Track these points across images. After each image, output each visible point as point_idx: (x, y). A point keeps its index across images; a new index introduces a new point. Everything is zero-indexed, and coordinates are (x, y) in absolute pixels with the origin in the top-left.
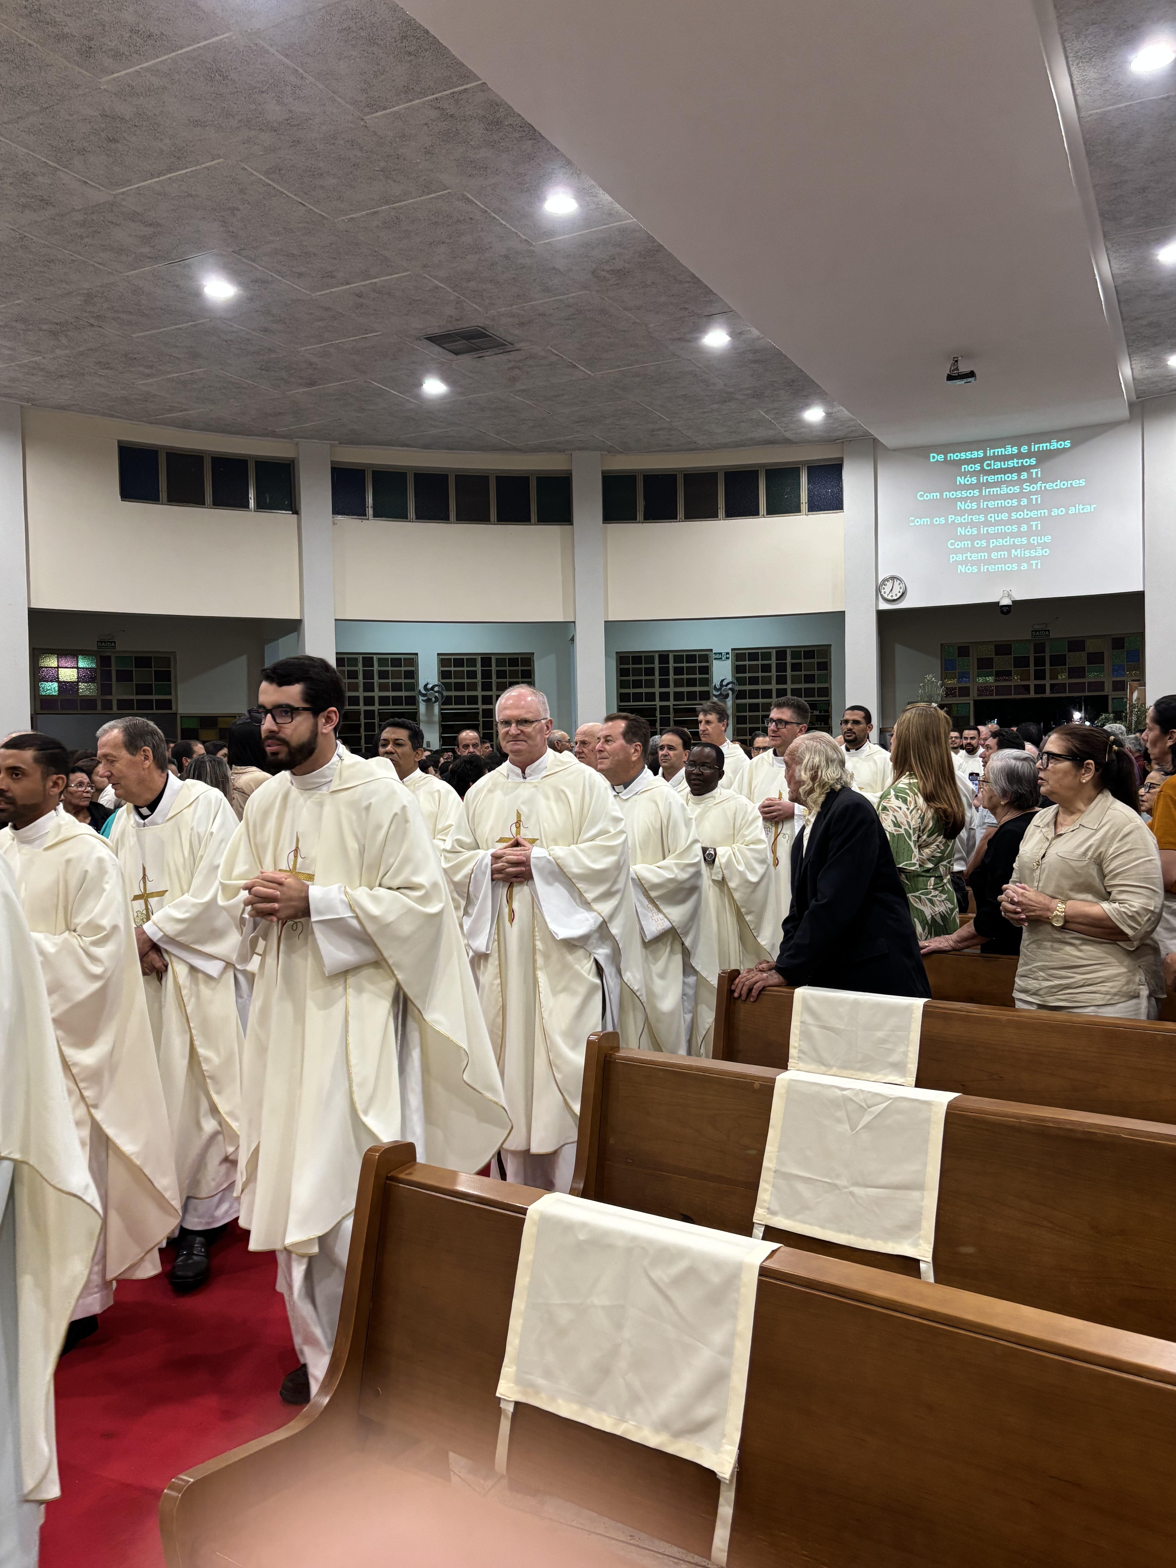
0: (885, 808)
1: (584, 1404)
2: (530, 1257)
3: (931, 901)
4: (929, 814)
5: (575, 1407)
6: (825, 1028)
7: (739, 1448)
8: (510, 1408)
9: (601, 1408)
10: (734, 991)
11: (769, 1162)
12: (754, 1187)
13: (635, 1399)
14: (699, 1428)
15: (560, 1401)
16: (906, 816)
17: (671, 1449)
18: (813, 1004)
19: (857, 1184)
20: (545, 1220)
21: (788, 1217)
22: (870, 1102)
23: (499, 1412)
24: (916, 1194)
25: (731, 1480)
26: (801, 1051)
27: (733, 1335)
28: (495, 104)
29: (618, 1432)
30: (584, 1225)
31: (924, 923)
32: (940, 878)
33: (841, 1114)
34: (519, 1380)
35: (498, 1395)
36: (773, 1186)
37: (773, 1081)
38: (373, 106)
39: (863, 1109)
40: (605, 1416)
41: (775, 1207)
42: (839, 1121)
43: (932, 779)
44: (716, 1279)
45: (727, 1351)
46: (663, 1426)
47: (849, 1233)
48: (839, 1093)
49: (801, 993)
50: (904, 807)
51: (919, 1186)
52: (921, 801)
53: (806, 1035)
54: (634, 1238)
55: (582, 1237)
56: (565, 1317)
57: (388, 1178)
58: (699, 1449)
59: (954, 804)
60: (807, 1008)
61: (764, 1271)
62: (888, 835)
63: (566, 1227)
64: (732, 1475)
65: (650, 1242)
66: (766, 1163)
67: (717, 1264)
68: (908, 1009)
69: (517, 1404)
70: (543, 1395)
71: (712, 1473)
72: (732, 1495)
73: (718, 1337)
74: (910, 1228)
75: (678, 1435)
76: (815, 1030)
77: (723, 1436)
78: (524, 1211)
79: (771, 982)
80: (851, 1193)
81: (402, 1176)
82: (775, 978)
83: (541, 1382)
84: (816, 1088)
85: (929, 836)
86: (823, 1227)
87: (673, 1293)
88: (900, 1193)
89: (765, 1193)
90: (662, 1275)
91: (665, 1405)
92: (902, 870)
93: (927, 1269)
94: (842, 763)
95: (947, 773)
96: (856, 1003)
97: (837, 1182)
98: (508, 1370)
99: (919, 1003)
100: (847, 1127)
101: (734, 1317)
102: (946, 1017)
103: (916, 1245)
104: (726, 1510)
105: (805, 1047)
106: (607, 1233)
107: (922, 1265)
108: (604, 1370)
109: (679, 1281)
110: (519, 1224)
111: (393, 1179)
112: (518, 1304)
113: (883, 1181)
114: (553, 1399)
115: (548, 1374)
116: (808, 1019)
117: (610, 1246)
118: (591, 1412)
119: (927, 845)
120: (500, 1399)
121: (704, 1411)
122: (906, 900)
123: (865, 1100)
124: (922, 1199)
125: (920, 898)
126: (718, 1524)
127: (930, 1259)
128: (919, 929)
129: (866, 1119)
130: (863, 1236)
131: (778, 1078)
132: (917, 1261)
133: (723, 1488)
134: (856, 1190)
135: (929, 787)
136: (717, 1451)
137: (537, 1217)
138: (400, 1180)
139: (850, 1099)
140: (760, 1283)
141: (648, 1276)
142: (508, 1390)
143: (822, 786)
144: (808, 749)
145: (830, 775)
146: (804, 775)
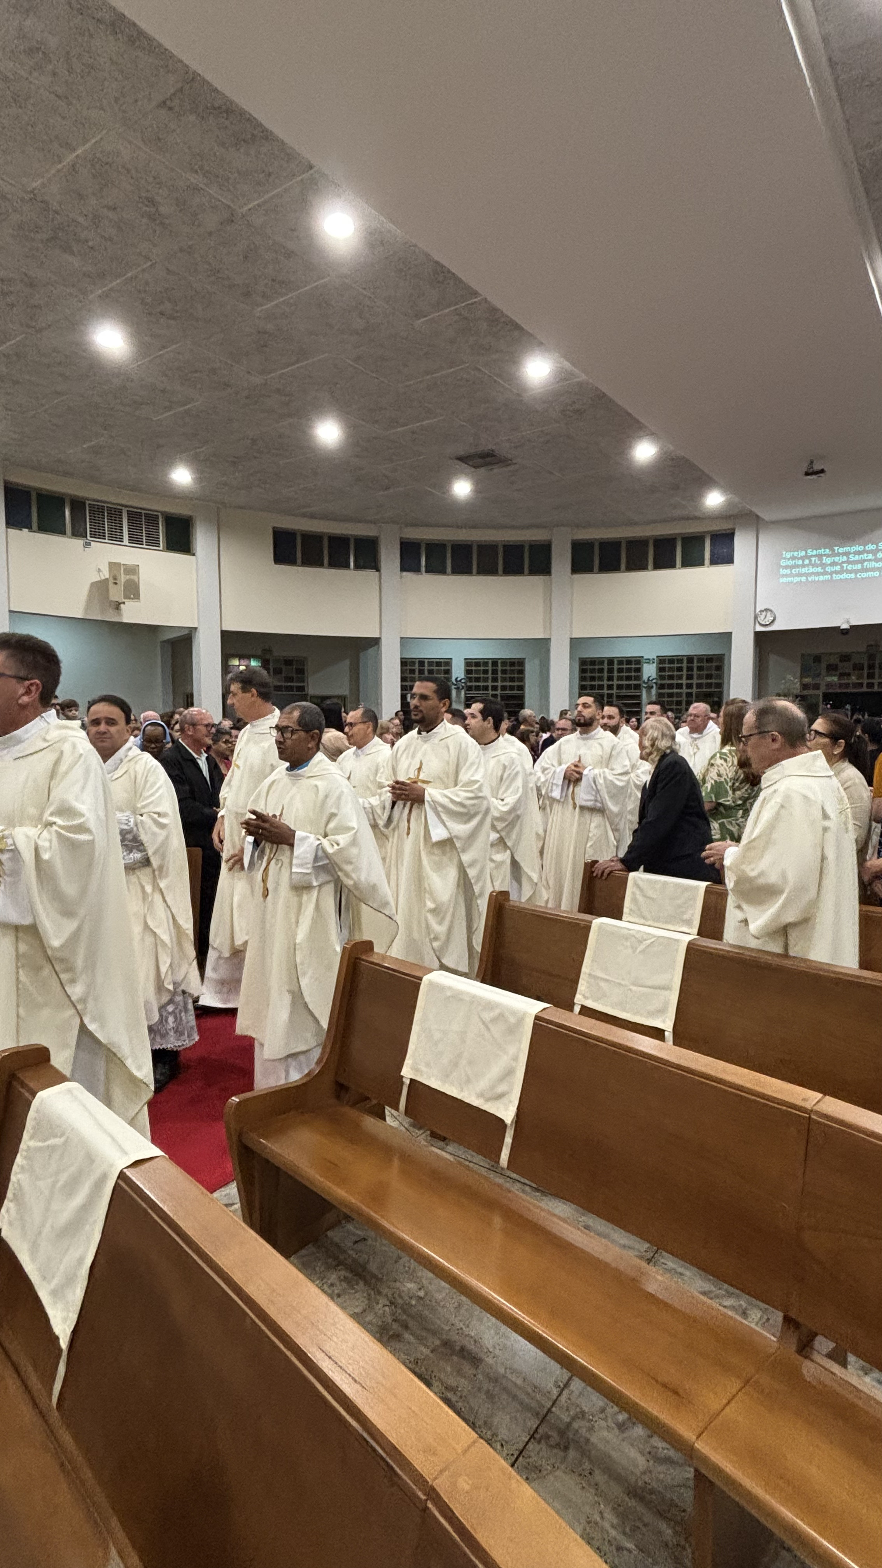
0: (712, 765)
1: (444, 1082)
2: (423, 1002)
5: (439, 1083)
6: (646, 896)
7: (518, 1109)
8: (407, 1082)
9: (452, 1084)
10: (593, 872)
11: (585, 969)
12: (576, 982)
13: (468, 1081)
14: (499, 1097)
15: (433, 1079)
16: (726, 770)
17: (485, 1107)
18: (640, 883)
19: (634, 985)
20: (431, 984)
21: (594, 1001)
22: (645, 937)
23: (402, 1083)
24: (666, 993)
25: (511, 1125)
26: (631, 910)
27: (519, 1049)
28: (494, 310)
29: (459, 1097)
30: (450, 988)
33: (627, 944)
34: (414, 1068)
35: (402, 1074)
36: (588, 982)
37: (591, 922)
38: (418, 316)
39: (640, 942)
40: (453, 1089)
41: (587, 995)
42: (626, 947)
44: (512, 1020)
45: (516, 1059)
46: (481, 1095)
47: (628, 1012)
48: (627, 931)
49: (632, 875)
50: (725, 764)
51: (669, 988)
53: (634, 900)
54: (474, 996)
55: (449, 994)
56: (437, 1035)
57: (357, 958)
58: (498, 1108)
60: (636, 884)
61: (537, 1018)
63: (441, 988)
64: (512, 1122)
65: (483, 999)
66: (583, 968)
67: (513, 1013)
68: (697, 888)
69: (411, 1080)
70: (425, 1076)
71: (502, 1121)
72: (512, 1132)
73: (512, 1050)
74: (661, 1011)
75: (488, 1100)
76: (640, 897)
77: (510, 1101)
78: (420, 979)
79: (616, 868)
80: (630, 990)
81: (364, 957)
82: (619, 866)
83: (424, 1069)
84: (616, 929)
86: (611, 1006)
87: (490, 1025)
88: (658, 991)
89: (583, 986)
90: (487, 1016)
91: (483, 1084)
93: (669, 1035)
94: (673, 738)
96: (665, 883)
97: (623, 983)
98: (408, 1062)
100: (630, 951)
101: (520, 1042)
102: (719, 894)
103: (664, 1022)
104: (508, 1140)
105: (634, 907)
106: (461, 993)
107: (666, 1033)
108: (455, 1065)
109: (494, 1020)
110: (417, 986)
111: (360, 959)
112: (415, 1028)
113: (650, 983)
114: (429, 1078)
115: (428, 1065)
116: (636, 892)
117: (461, 1000)
118: (447, 1086)
119: (739, 789)
120: (402, 1077)
121: (501, 1089)
123: (642, 937)
124: (670, 994)
125: (731, 824)
126: (504, 1148)
127: (671, 1030)
129: (642, 947)
130: (635, 1014)
131: (594, 921)
132: (664, 1031)
133: (508, 1129)
134: (634, 988)
136: (506, 1109)
137: (427, 982)
138: (363, 960)
139: (634, 936)
140: (535, 1024)
141: (480, 1017)
142: (407, 1072)
143: (658, 750)
144: (652, 727)
145: (663, 744)
146: (647, 743)
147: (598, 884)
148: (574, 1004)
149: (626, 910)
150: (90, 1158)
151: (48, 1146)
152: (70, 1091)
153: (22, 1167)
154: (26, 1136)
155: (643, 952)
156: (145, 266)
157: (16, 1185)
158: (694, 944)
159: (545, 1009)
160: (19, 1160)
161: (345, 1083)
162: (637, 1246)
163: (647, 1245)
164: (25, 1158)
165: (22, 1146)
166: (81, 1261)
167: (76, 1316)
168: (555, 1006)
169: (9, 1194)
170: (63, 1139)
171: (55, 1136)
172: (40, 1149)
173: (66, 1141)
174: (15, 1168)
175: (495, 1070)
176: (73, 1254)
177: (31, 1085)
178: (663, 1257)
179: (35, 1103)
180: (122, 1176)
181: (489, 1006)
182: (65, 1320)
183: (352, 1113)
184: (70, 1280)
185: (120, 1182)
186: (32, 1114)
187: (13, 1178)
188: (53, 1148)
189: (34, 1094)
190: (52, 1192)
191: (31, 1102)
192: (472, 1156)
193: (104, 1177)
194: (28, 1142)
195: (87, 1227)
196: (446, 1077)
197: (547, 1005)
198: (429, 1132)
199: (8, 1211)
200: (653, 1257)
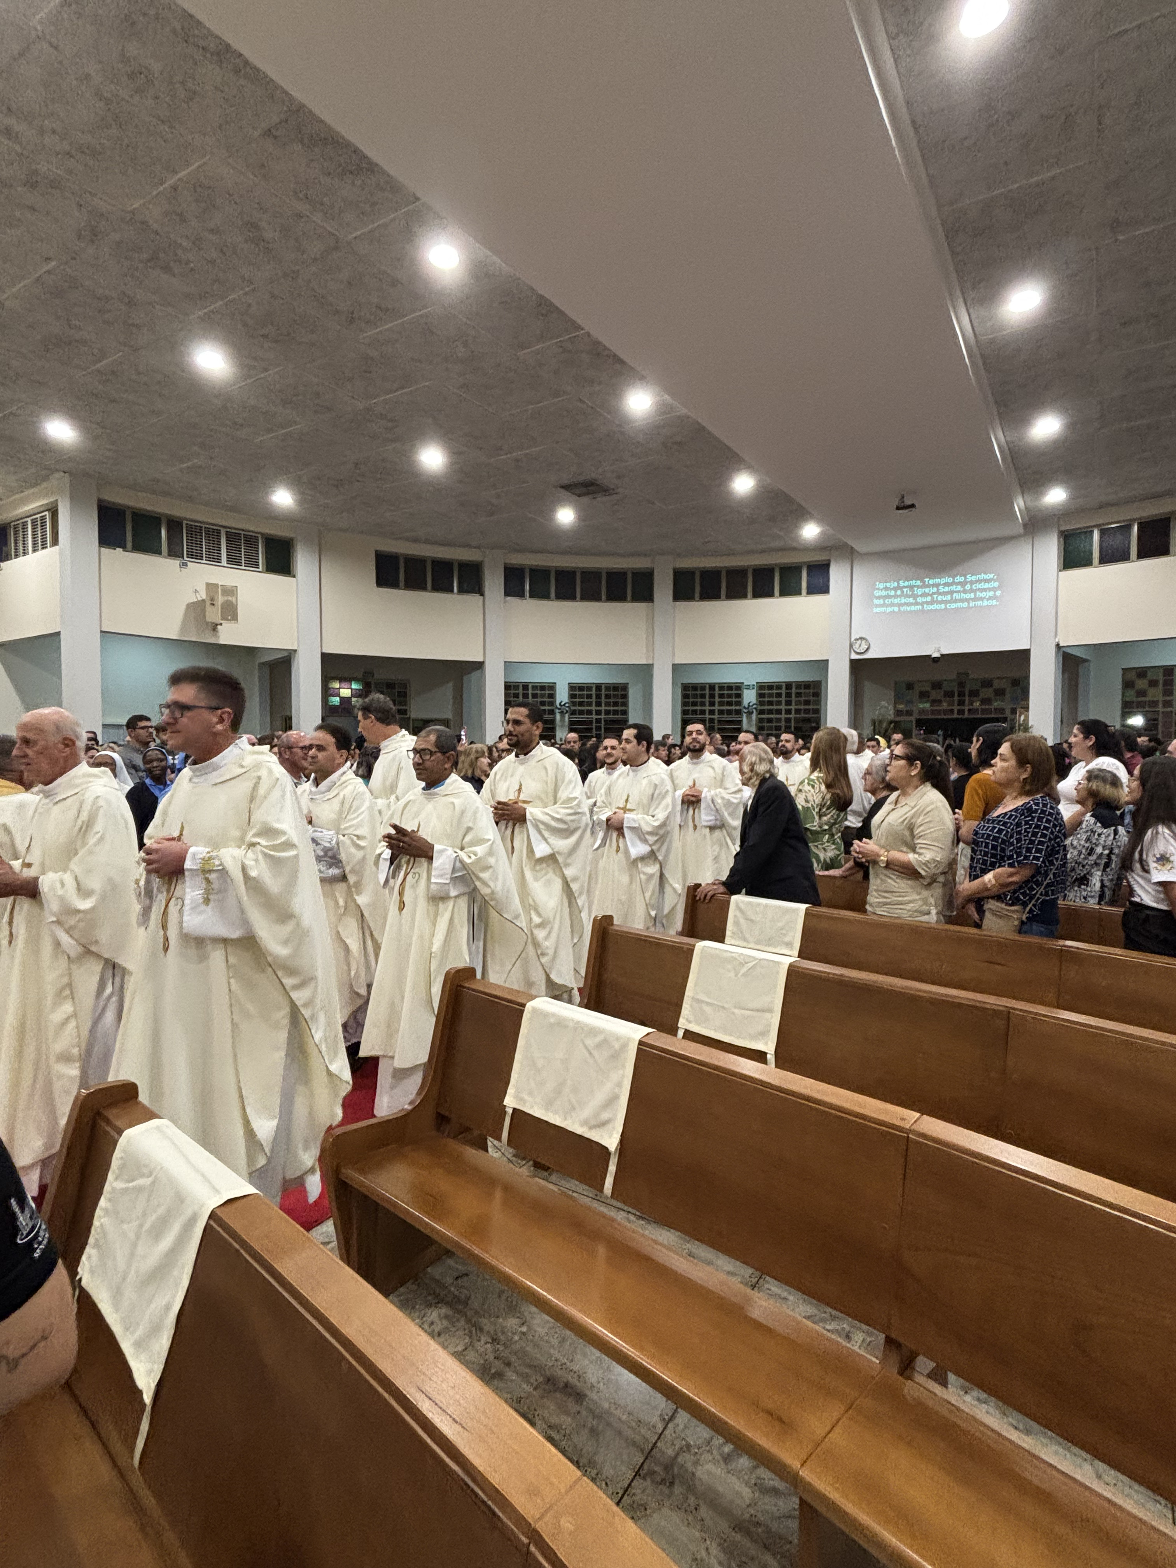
0: (800, 791)
1: (547, 1110)
2: (526, 1031)
3: (824, 849)
4: (828, 796)
5: (543, 1112)
6: (747, 919)
7: (621, 1136)
8: (510, 1111)
9: (556, 1112)
10: (696, 895)
11: (689, 993)
12: (679, 1005)
13: (573, 1109)
14: (603, 1124)
15: (536, 1108)
16: (813, 796)
17: (588, 1135)
18: (741, 905)
19: (735, 1007)
20: (535, 1010)
21: (699, 1024)
22: (747, 960)
23: (505, 1112)
24: (767, 1015)
25: (615, 1152)
26: (733, 933)
27: (623, 1076)
29: (562, 1125)
30: (554, 1015)
31: (818, 861)
32: (832, 835)
33: (729, 967)
34: (517, 1097)
35: (505, 1103)
36: (690, 1007)
37: (694, 946)
38: (522, 347)
39: (742, 964)
40: (557, 1116)
41: (691, 1018)
42: (729, 971)
43: (832, 773)
44: (617, 1046)
45: (619, 1085)
46: (585, 1123)
47: (731, 1035)
48: (729, 954)
49: (734, 898)
50: (812, 790)
51: (770, 1011)
52: (823, 787)
53: (737, 923)
54: (578, 1022)
55: (552, 1020)
56: (540, 1063)
57: (459, 986)
58: (600, 1135)
59: (845, 789)
60: (738, 907)
61: (641, 1043)
62: (800, 807)
63: (545, 1015)
64: (616, 1149)
65: (586, 1025)
66: (686, 993)
67: (617, 1038)
69: (514, 1109)
70: (528, 1105)
71: (606, 1148)
72: (616, 1160)
73: (615, 1077)
74: (763, 1034)
75: (590, 1128)
76: (742, 921)
77: (614, 1128)
78: (524, 1005)
79: (719, 891)
80: (733, 1013)
81: (466, 985)
82: (722, 889)
83: (526, 1097)
84: (717, 952)
85: (827, 809)
86: (715, 1030)
87: (596, 1053)
88: (760, 1014)
89: (686, 1010)
90: (590, 1042)
91: (587, 1112)
92: (807, 829)
93: (771, 1057)
94: (772, 762)
95: (843, 769)
96: (766, 906)
97: (726, 1006)
98: (511, 1091)
99: (803, 907)
100: (732, 974)
101: (624, 1066)
102: (818, 916)
103: (766, 1044)
104: (612, 1168)
105: (736, 930)
106: (565, 1019)
107: (769, 1056)
108: (558, 1091)
109: (599, 1046)
110: (522, 1012)
111: (461, 986)
112: (518, 1054)
113: (750, 1006)
114: (532, 1107)
115: (531, 1093)
116: (738, 914)
117: (566, 1027)
118: (551, 1114)
120: (505, 1106)
121: (605, 1116)
122: (808, 847)
123: (745, 960)
124: (772, 1017)
125: (818, 848)
126: (608, 1175)
127: (773, 1052)
128: (815, 865)
129: (744, 971)
130: (738, 1037)
131: (697, 945)
132: (765, 1054)
133: (612, 1157)
134: (736, 1011)
135: (830, 779)
136: (610, 1137)
137: (530, 1009)
138: (465, 987)
139: (735, 959)
140: (638, 1049)
141: (583, 1043)
142: (510, 1102)
143: (757, 774)
144: (750, 752)
145: (762, 768)
146: (746, 769)
147: (702, 907)
148: (677, 1028)
149: (728, 933)
150: (180, 1198)
151: (134, 1188)
152: (158, 1128)
153: (106, 1210)
154: (110, 1177)
155: (744, 975)
156: (247, 289)
157: (99, 1230)
158: (795, 966)
159: (648, 1034)
160: (103, 1202)
161: (447, 1114)
162: (742, 1272)
163: (750, 1271)
164: (110, 1200)
165: (107, 1188)
166: (168, 1308)
167: (162, 1367)
168: (658, 1030)
169: (91, 1240)
170: (151, 1179)
171: (143, 1176)
172: (126, 1190)
173: (153, 1183)
174: (98, 1212)
175: (600, 1097)
176: (160, 1302)
177: (119, 1123)
178: (768, 1282)
179: (122, 1141)
180: (213, 1216)
181: (593, 1031)
182: (150, 1372)
183: (454, 1145)
184: (155, 1330)
185: (212, 1223)
186: (117, 1154)
187: (96, 1223)
188: (140, 1189)
189: (120, 1132)
190: (138, 1237)
191: (117, 1141)
192: (576, 1185)
193: (193, 1219)
194: (112, 1183)
195: (175, 1273)
196: (548, 1105)
197: (650, 1030)
198: (531, 1163)
199: (89, 1257)
200: (757, 1283)
